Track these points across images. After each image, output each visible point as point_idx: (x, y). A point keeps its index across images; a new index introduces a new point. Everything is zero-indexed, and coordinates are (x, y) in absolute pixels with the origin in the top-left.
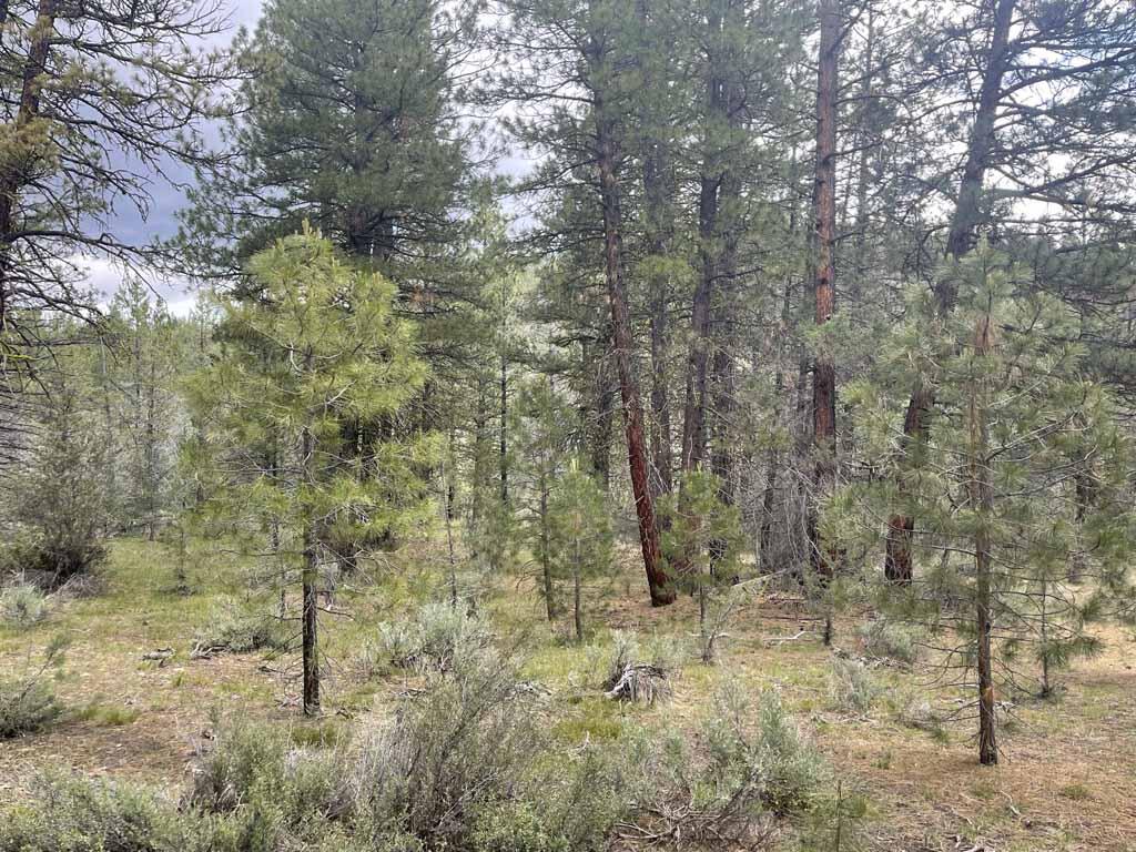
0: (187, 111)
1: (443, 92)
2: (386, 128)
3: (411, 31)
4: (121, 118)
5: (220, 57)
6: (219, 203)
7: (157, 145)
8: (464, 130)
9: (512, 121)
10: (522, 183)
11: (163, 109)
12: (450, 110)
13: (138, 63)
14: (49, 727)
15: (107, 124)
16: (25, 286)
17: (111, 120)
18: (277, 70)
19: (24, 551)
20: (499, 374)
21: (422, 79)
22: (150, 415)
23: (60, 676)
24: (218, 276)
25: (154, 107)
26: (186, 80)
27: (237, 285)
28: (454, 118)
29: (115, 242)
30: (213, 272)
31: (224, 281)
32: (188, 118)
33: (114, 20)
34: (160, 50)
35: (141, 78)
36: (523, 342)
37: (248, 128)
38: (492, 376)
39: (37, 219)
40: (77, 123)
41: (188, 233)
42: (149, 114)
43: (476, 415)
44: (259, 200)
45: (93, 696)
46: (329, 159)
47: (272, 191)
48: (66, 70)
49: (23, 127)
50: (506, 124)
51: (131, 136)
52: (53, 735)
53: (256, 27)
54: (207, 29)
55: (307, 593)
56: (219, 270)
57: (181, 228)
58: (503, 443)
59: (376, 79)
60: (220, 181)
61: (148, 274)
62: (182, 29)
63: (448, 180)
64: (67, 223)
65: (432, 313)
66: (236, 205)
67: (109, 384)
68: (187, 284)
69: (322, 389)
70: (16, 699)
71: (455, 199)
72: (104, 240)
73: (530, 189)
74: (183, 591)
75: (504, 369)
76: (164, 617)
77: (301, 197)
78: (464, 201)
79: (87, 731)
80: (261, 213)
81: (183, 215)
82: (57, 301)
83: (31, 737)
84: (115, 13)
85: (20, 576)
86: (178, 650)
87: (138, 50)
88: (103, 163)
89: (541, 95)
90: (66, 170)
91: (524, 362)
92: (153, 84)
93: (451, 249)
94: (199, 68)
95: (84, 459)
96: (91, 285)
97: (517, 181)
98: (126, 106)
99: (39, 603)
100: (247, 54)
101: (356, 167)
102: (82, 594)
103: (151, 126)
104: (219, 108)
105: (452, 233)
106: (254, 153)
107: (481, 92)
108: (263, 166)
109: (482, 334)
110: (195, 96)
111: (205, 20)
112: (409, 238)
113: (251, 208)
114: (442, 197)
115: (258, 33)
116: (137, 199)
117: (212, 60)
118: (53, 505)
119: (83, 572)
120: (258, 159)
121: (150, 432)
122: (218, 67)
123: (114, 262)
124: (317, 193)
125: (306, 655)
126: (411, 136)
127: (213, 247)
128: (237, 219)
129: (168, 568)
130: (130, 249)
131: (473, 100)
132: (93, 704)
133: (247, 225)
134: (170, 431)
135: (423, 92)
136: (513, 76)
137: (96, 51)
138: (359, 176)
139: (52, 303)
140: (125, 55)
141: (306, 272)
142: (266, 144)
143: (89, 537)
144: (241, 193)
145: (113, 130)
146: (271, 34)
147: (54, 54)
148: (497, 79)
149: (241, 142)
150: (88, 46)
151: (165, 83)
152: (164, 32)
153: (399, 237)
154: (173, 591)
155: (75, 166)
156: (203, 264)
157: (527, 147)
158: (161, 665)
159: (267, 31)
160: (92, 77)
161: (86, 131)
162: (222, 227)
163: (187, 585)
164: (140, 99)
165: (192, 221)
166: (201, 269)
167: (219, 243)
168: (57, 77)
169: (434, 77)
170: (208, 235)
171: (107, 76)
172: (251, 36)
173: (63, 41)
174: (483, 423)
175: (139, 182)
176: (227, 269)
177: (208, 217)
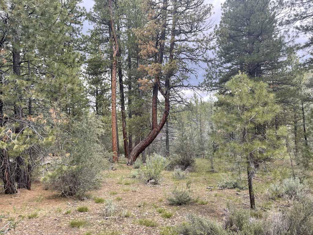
0: (205, 49)
1: (274, 24)
2: (257, 40)
3: (263, 10)
4: (190, 55)
5: (212, 34)
6: (213, 71)
7: (199, 60)
8: (282, 34)
9: (299, 26)
10: (305, 44)
11: (199, 51)
12: (277, 29)
13: (194, 41)
14: (188, 203)
15: (188, 58)
16: (173, 99)
17: (188, 57)
18: (226, 33)
19: (177, 161)
20: (301, 106)
21: (268, 22)
22: (201, 127)
23: (189, 191)
24: (214, 90)
25: (198, 51)
26: (204, 42)
27: (219, 91)
28: (278, 31)
29: (191, 85)
30: (213, 89)
31: (216, 90)
32: (205, 51)
33: (187, 33)
34: (198, 37)
35: (194, 45)
36: (309, 95)
37: (219, 50)
38: (298, 107)
39: (174, 83)
40: (181, 59)
41: (206, 80)
42: (197, 53)
43: (294, 120)
44: (223, 68)
45: (197, 197)
46: (242, 52)
47: (226, 65)
48: (178, 47)
49: (171, 63)
50: (297, 28)
51: (193, 59)
52: (189, 205)
53: (219, 23)
54: (208, 28)
55: (248, 173)
56: (214, 88)
57: (205, 79)
58: (304, 128)
59: (253, 27)
60: (213, 65)
61: (199, 92)
62: (202, 30)
63: (278, 50)
64: (181, 83)
65: (276, 90)
66: (217, 70)
67: (191, 120)
68: (207, 93)
69: (248, 116)
70: (181, 196)
71: (281, 55)
72: (189, 85)
73: (308, 46)
74: (213, 172)
75: (302, 104)
76: (210, 178)
77: (235, 65)
78: (284, 55)
79: (197, 205)
80: (224, 71)
81: (205, 76)
82: (180, 102)
83: (185, 205)
84: (187, 31)
85: (177, 166)
86: (215, 187)
87: (193, 38)
88: (187, 67)
89: (308, 16)
90: (180, 71)
91: (310, 101)
92: (197, 45)
93: (281, 70)
94: (207, 38)
95: (188, 138)
96: (186, 97)
97: (303, 44)
98: (191, 52)
99: (182, 173)
100: (218, 31)
101: (249, 53)
102: (191, 171)
103: (197, 56)
104: (213, 47)
105: (281, 65)
106: (221, 56)
107: (288, 21)
108: (224, 59)
109: (294, 94)
110: (207, 45)
111: (208, 26)
112: (266, 69)
113: (221, 70)
114: (277, 55)
115: (220, 25)
116: (195, 74)
117: (210, 35)
118: (183, 150)
119: (190, 166)
120: (222, 57)
121: (201, 131)
122: (212, 36)
123: (191, 90)
124: (239, 62)
125: (250, 191)
126: (265, 40)
127: (213, 82)
128: (218, 74)
129: (209, 165)
130: (194, 86)
131: (285, 24)
132: (197, 199)
133: (221, 75)
134: (205, 130)
135: (268, 26)
136: (298, 13)
137: (184, 41)
138: (251, 55)
139: (179, 102)
140: (190, 40)
141: (241, 84)
142: (224, 53)
143: (191, 157)
144: (219, 67)
145: (189, 59)
146: (223, 24)
147: (175, 44)
148: (293, 15)
149: (218, 54)
150: (182, 40)
151: (200, 44)
152: (198, 32)
153: (264, 69)
154: (211, 171)
155: (182, 69)
156: (210, 87)
157: (306, 33)
158: (211, 190)
159: (222, 24)
160: (184, 47)
161: (183, 60)
162: (214, 77)
163: (214, 170)
164: (194, 50)
165: (207, 77)
166: (210, 88)
167: (214, 81)
168: (176, 49)
169: (271, 21)
170: (211, 79)
171: (187, 46)
172: (218, 26)
173: (177, 41)
174: (296, 122)
175: (195, 70)
176: (216, 87)
177: (211, 75)
